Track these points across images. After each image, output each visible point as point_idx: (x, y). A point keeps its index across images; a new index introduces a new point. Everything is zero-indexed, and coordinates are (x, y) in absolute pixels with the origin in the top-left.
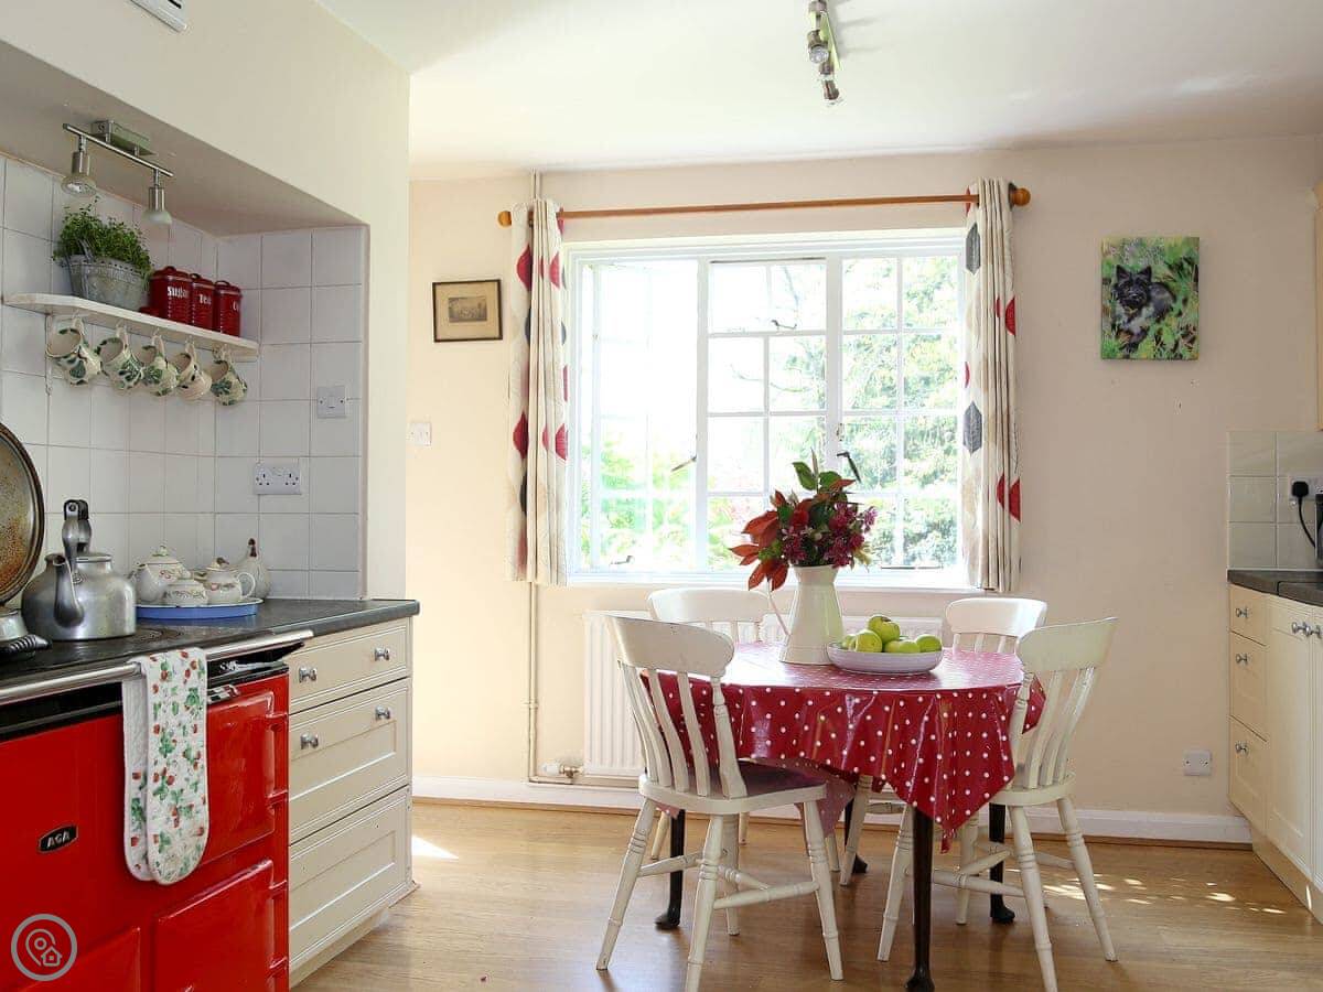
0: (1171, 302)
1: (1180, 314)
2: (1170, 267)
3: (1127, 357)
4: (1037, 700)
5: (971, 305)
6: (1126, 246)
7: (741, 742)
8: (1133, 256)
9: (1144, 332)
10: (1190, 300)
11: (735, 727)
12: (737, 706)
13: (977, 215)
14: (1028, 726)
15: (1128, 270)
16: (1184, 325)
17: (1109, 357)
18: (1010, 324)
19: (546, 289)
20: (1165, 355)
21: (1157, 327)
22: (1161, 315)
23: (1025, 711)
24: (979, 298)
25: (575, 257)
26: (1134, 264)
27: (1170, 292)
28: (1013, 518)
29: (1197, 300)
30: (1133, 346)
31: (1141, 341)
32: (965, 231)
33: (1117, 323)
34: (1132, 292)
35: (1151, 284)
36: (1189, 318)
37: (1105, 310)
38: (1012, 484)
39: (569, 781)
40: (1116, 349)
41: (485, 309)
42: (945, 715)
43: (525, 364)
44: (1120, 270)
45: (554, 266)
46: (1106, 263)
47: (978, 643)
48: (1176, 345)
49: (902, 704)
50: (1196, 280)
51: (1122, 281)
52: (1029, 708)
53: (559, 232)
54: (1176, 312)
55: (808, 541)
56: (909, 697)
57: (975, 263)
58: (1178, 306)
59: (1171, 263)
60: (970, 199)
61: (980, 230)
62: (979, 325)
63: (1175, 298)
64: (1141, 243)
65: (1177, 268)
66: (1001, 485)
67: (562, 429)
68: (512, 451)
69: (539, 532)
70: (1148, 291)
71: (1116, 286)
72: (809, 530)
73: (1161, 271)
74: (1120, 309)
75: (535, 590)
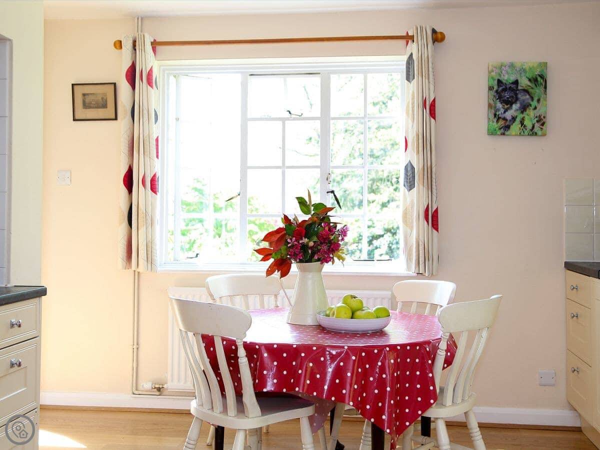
0: (530, 101)
1: (535, 108)
2: (530, 80)
3: (503, 134)
4: (452, 349)
5: (409, 102)
6: (503, 67)
7: (257, 381)
8: (507, 73)
9: (514, 119)
10: (541, 100)
11: (253, 371)
12: (255, 356)
13: (413, 48)
14: (446, 365)
15: (504, 81)
16: (538, 115)
17: (492, 134)
18: (433, 114)
19: (145, 88)
20: (526, 132)
21: (521, 116)
22: (524, 108)
23: (444, 357)
24: (413, 99)
25: (164, 71)
26: (508, 78)
27: (529, 95)
28: (434, 231)
29: (546, 100)
30: (507, 127)
31: (512, 124)
32: (405, 58)
33: (497, 113)
34: (507, 95)
35: (518, 90)
36: (541, 111)
37: (490, 106)
38: (433, 210)
39: (158, 393)
40: (497, 129)
41: (106, 101)
42: (392, 361)
43: (131, 136)
44: (499, 82)
45: (150, 74)
46: (491, 78)
47: (413, 309)
48: (533, 127)
49: (363, 354)
50: (545, 87)
51: (501, 89)
52: (447, 354)
53: (153, 54)
54: (533, 107)
55: (304, 247)
56: (368, 350)
57: (411, 77)
58: (534, 103)
59: (530, 78)
60: (408, 38)
61: (415, 57)
62: (414, 115)
63: (532, 99)
64: (512, 66)
65: (534, 80)
66: (427, 210)
67: (155, 176)
68: (123, 189)
69: (140, 239)
70: (516, 94)
71: (497, 91)
72: (305, 240)
73: (524, 82)
74: (499, 105)
75: (137, 275)
